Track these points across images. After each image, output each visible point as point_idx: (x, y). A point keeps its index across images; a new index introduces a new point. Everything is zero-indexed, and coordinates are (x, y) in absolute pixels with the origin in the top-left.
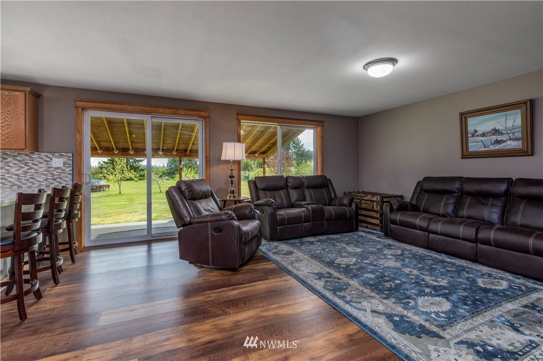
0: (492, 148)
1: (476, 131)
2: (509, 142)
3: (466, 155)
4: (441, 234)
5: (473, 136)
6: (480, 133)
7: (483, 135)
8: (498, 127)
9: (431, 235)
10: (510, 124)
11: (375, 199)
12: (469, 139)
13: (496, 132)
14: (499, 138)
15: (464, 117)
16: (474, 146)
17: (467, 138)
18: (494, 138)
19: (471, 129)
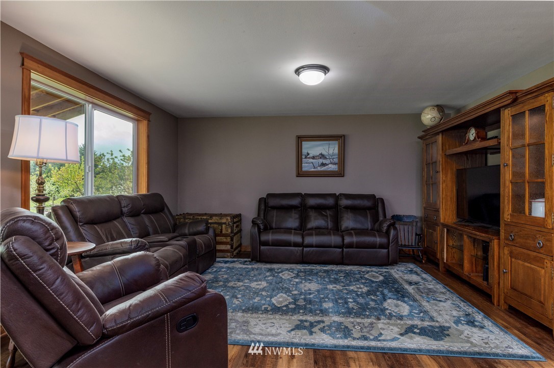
0: (319, 169)
1: (308, 154)
2: (330, 165)
3: (300, 174)
4: (317, 246)
5: (306, 158)
6: (311, 155)
7: (313, 158)
8: (324, 153)
9: (305, 249)
10: (331, 152)
11: (224, 221)
12: (303, 160)
13: (322, 156)
14: (325, 161)
15: (300, 139)
16: (307, 166)
17: (302, 158)
18: (321, 161)
19: (304, 151)
